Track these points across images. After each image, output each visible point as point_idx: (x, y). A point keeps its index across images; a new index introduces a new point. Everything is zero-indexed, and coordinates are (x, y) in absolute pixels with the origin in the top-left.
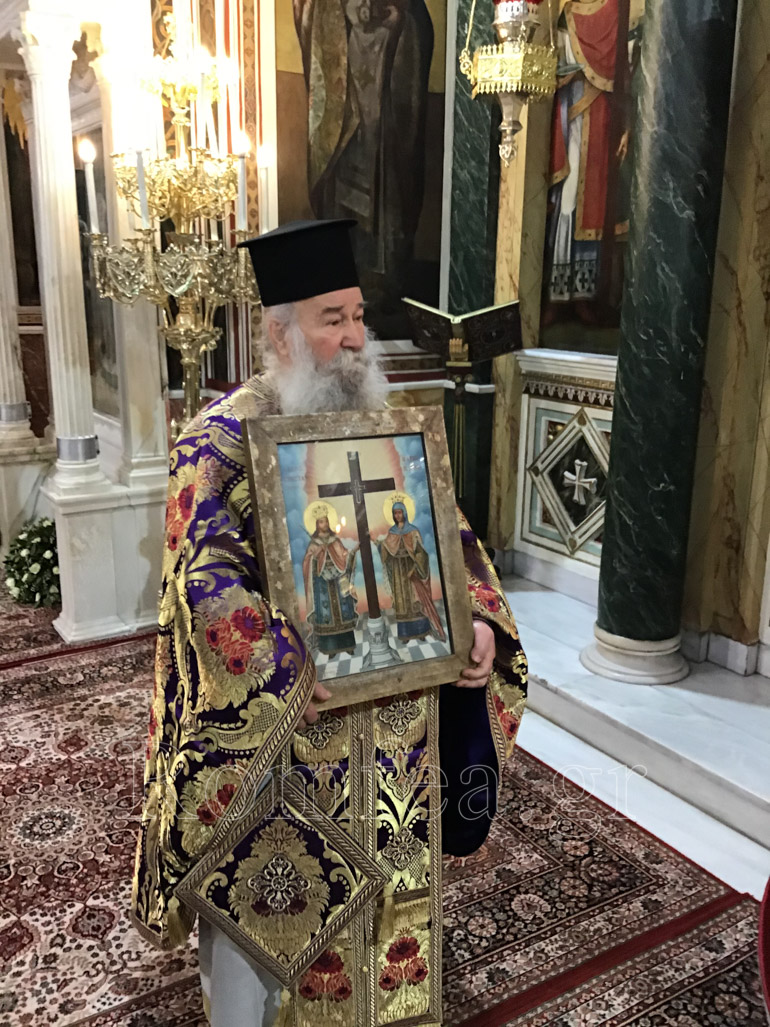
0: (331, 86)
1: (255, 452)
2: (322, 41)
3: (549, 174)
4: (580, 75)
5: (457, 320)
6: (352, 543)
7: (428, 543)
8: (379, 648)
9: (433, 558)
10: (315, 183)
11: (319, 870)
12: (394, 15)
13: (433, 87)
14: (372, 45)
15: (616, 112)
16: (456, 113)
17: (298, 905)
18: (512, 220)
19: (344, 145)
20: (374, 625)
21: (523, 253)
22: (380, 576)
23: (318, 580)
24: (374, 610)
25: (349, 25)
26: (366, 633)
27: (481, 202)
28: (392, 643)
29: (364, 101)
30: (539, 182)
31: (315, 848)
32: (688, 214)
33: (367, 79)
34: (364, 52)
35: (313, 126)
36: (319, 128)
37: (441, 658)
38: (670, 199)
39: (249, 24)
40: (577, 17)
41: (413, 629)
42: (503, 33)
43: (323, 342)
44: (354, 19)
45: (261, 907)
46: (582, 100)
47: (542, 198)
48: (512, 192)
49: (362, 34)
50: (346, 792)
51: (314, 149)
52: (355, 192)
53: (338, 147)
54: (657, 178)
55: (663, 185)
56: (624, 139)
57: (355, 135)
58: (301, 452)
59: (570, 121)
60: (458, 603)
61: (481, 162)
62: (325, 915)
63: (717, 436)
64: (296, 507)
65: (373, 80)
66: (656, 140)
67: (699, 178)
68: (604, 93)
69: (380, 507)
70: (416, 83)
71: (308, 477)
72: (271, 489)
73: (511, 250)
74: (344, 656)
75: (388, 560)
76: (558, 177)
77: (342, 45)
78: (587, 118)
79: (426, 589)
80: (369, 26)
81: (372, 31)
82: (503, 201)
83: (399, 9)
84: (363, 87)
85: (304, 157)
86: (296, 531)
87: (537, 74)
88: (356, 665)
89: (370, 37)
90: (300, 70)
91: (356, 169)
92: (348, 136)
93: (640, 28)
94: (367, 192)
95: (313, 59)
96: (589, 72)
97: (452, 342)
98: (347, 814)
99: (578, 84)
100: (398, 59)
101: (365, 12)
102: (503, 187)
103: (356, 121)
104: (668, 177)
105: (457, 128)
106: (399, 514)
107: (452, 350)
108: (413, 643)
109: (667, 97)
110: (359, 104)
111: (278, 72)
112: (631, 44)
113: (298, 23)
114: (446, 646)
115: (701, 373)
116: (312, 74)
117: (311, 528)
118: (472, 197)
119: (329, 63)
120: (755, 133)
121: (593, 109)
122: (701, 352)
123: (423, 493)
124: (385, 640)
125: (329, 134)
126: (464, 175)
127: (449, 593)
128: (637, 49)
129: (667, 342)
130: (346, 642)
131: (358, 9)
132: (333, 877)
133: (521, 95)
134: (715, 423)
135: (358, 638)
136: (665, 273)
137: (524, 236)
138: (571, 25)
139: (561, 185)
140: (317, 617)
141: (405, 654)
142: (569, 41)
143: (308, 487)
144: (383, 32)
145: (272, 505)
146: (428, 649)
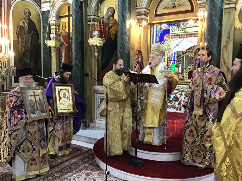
0: (22, 42)
1: (23, 91)
2: (21, 36)
3: (59, 57)
4: (63, 43)
5: (46, 79)
6: (34, 102)
7: (43, 102)
8: (38, 114)
9: (44, 104)
10: (20, 57)
11: (32, 146)
12: (32, 32)
13: (39, 43)
14: (29, 36)
15: (69, 49)
16: (43, 47)
17: (29, 151)
18: (54, 64)
19: (25, 51)
20: (38, 111)
21: (56, 69)
22: (38, 105)
23: (31, 106)
24: (38, 109)
25: (25, 33)
26: (37, 112)
27: (49, 61)
28: (40, 113)
29: (28, 45)
30: (58, 58)
31: (31, 143)
32: (80, 65)
33: (28, 41)
34: (28, 37)
35: (19, 49)
36: (20, 49)
37: (46, 115)
38: (77, 63)
39: (8, 33)
40: (62, 35)
41: (42, 112)
42: (52, 38)
43: (25, 81)
44: (26, 32)
45: (23, 151)
46: (64, 47)
47: (59, 61)
48: (54, 59)
49: (27, 35)
50: (36, 136)
51: (20, 52)
52: (27, 59)
53: (24, 52)
54: (75, 60)
55: (76, 61)
56: (71, 53)
57: (27, 50)
58: (28, 91)
59: (62, 50)
60: (47, 109)
61: (48, 55)
62: (32, 152)
63: (87, 94)
64: (28, 97)
65: (29, 42)
66: (75, 55)
67: (81, 60)
68: (67, 46)
69: (37, 98)
70: (36, 42)
71: (29, 94)
72: (25, 95)
73: (54, 68)
74: (34, 115)
75: (39, 104)
76: (61, 58)
77: (24, 36)
78: (65, 50)
79: (43, 107)
80: (29, 33)
81: (29, 34)
82: (52, 61)
83: (33, 31)
84: (28, 43)
85: (18, 53)
86: (28, 100)
87: (57, 44)
88: (36, 116)
89: (29, 35)
90: (17, 40)
91: (27, 55)
92: (25, 50)
93: (71, 38)
94: (29, 59)
95: (19, 38)
96: (65, 43)
97: (45, 82)
98: (36, 138)
99: (63, 44)
100: (33, 39)
101: (28, 31)
102: (52, 59)
103: (27, 48)
104: (77, 60)
105: (44, 49)
106: (40, 98)
107: (45, 84)
108: (42, 113)
109: (76, 50)
110: (27, 45)
111: (13, 40)
112: (70, 40)
113: (17, 33)
114: (46, 114)
115: (84, 85)
116: (19, 41)
117: (30, 100)
118: (47, 60)
119: (22, 39)
120: (88, 55)
121: (66, 48)
122: (83, 83)
123: (42, 96)
124: (39, 113)
125: (22, 50)
126: (45, 56)
127: (46, 108)
128: (71, 41)
129: (79, 81)
130: (35, 113)
131: (27, 31)
132: (33, 147)
133: (55, 47)
134: (86, 92)
135: (36, 113)
136: (78, 72)
137: (56, 66)
138: (61, 36)
139: (61, 59)
140: (31, 110)
141: (41, 115)
142: (61, 38)
143: (29, 95)
144: (31, 34)
145: (25, 97)
146: (44, 114)
